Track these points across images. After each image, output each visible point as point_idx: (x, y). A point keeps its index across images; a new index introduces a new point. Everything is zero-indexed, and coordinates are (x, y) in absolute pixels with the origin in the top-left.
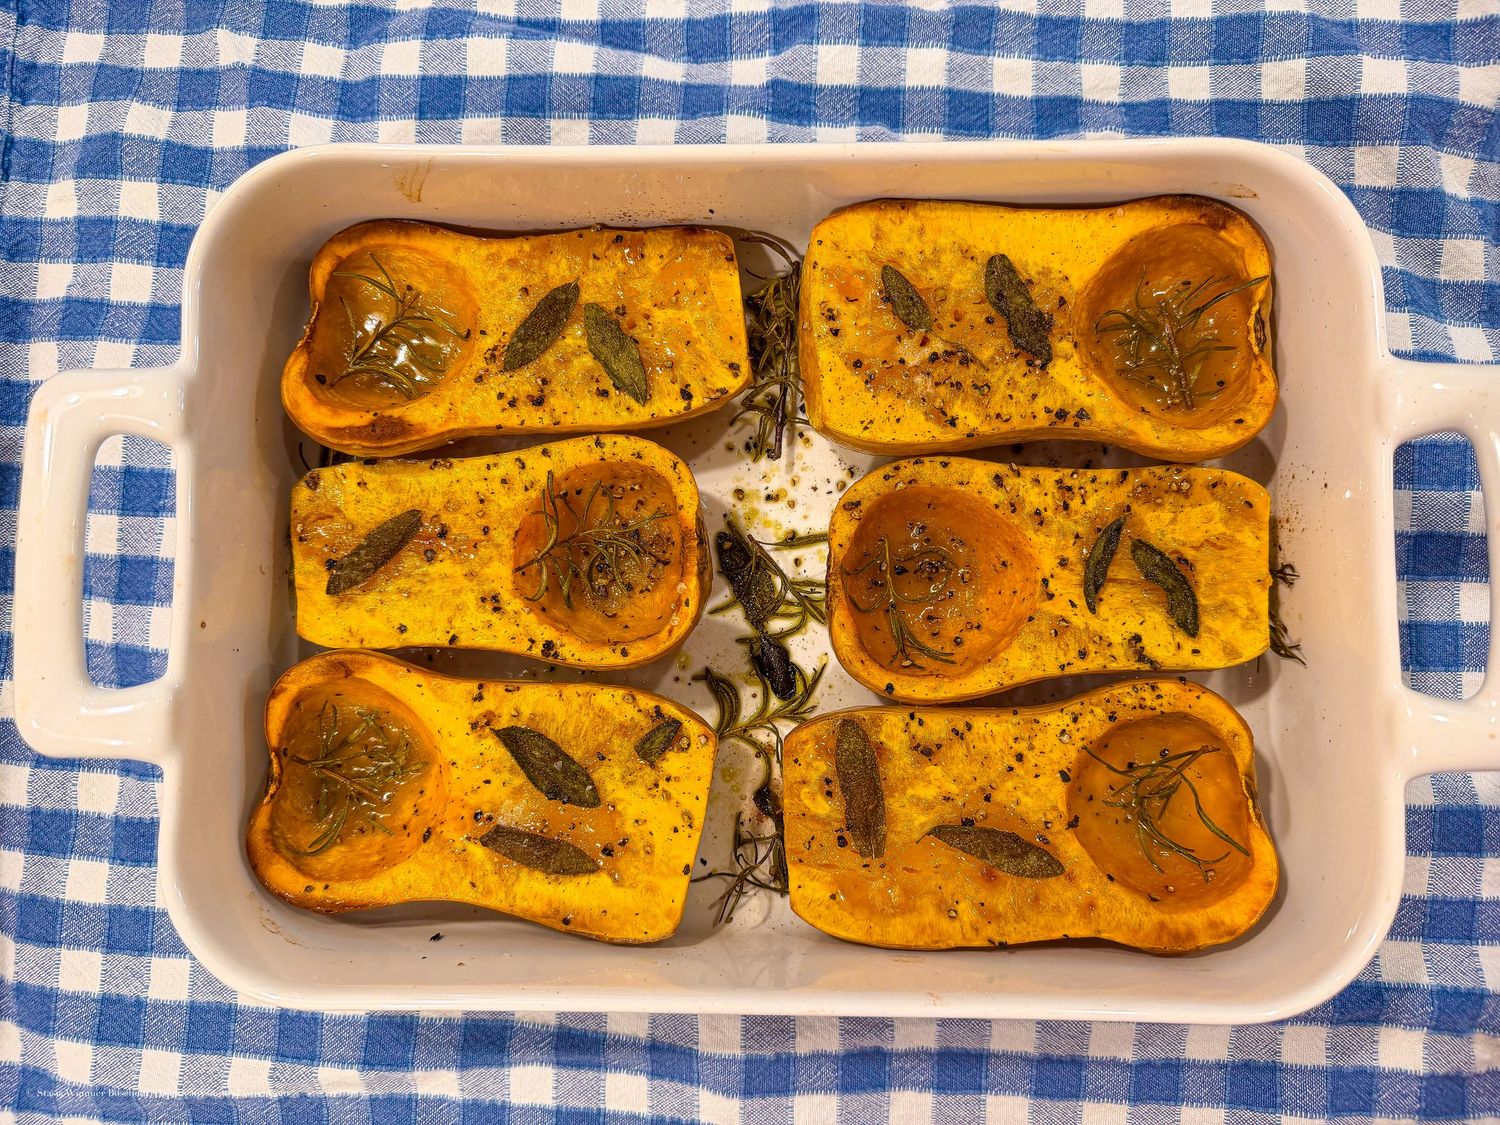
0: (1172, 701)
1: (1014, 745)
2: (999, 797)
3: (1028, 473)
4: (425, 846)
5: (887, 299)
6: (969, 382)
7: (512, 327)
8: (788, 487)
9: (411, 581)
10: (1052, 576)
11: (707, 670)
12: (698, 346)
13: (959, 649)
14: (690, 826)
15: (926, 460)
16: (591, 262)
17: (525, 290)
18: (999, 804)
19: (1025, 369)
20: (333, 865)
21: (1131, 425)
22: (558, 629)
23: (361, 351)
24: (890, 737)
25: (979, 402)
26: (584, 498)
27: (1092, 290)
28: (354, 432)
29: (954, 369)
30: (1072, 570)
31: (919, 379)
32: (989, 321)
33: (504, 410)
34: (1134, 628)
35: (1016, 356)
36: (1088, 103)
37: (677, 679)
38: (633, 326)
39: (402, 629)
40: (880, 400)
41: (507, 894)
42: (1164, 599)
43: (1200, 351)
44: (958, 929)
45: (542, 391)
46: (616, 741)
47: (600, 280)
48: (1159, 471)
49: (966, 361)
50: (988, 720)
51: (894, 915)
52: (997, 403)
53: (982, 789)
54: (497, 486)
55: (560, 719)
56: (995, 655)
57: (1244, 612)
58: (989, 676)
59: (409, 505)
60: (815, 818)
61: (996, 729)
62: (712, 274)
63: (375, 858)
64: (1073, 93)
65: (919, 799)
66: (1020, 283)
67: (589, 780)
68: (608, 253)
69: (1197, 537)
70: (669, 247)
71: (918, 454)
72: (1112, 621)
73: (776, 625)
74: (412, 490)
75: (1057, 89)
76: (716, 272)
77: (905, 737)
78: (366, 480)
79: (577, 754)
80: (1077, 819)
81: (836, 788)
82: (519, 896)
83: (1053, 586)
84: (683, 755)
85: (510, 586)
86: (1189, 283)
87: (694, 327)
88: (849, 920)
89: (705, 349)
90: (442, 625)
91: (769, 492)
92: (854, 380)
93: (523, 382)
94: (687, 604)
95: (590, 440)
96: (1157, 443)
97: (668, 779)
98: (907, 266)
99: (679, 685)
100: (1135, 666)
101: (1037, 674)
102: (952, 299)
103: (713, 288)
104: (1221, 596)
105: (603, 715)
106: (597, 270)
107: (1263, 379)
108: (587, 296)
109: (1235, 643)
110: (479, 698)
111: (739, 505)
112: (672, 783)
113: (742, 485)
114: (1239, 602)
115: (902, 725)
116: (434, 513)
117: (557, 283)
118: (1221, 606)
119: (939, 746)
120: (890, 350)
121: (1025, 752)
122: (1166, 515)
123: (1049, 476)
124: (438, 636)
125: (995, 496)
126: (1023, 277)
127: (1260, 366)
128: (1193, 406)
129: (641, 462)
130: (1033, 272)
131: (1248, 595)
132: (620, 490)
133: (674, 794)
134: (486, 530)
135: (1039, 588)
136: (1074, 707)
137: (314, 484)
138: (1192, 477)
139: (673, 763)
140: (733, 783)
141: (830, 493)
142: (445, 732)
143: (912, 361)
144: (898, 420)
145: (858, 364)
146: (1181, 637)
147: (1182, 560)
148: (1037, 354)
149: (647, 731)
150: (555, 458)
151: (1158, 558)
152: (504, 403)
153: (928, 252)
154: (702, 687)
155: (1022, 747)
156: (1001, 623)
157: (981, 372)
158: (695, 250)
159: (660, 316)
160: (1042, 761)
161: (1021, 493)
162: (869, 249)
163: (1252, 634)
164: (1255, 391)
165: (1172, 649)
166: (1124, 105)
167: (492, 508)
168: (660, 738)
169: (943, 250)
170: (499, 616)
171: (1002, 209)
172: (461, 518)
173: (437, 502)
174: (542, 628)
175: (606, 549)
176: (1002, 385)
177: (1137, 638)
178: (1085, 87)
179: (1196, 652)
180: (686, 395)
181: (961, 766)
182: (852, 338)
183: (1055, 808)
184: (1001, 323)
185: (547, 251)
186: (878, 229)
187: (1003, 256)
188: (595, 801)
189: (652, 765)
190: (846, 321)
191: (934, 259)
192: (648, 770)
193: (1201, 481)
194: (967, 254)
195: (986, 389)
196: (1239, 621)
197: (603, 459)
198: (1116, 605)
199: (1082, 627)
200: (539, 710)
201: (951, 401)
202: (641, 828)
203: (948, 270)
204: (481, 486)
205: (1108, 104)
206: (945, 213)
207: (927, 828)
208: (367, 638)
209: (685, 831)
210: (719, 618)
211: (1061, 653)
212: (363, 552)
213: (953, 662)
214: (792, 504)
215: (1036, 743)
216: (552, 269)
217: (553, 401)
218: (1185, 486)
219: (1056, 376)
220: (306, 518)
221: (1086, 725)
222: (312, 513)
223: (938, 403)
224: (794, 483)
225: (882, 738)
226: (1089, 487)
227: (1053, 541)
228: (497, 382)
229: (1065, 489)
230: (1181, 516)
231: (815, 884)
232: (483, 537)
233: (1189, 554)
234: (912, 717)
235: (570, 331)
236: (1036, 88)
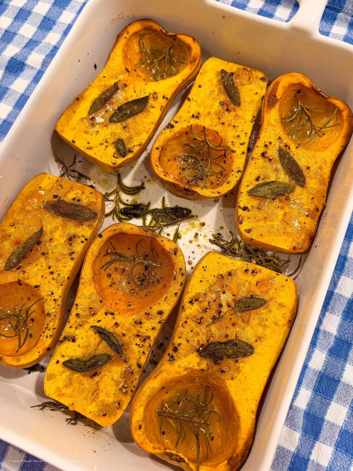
0: (43, 341)
1: (57, 273)
2: (42, 259)
3: (158, 326)
4: (124, 68)
5: (252, 296)
6: (205, 316)
7: (295, 158)
8: (198, 243)
9: (215, 96)
10: (114, 318)
11: (144, 188)
12: (263, 222)
13: (106, 274)
14: (87, 148)
15: (181, 288)
16: (312, 196)
17: (308, 168)
18: (39, 257)
19: (201, 342)
20: (133, 45)
21: (159, 378)
22: (177, 133)
23: (306, 111)
24: (83, 230)
25: (195, 316)
26: (222, 164)
27: (224, 389)
28: (275, 90)
29: (213, 312)
30: (112, 327)
31: (214, 296)
32: (227, 336)
33: (265, 142)
34: (79, 341)
35: (208, 341)
36: (314, 443)
37: (146, 177)
38: (280, 201)
39: (200, 86)
40: (212, 278)
41: (96, 86)
42: (84, 359)
43: (181, 430)
44: (7, 225)
45: (267, 158)
46: (127, 134)
47: (303, 197)
48: (135, 383)
49: (214, 318)
50: (71, 267)
51: (23, 205)
52: (192, 324)
53: (47, 253)
54: (238, 134)
55: (144, 120)
56: (94, 281)
57: (64, 391)
58: (87, 275)
59: (243, 104)
60: (69, 191)
61: (67, 269)
62: (290, 239)
63: (129, 57)
64: (321, 438)
65: (56, 230)
66: (238, 356)
67: (119, 121)
68: (313, 204)
69: (102, 386)
70: (308, 228)
71: (185, 285)
72: (85, 334)
73: (149, 218)
74: (248, 107)
75: (325, 431)
76: (291, 241)
77: (80, 234)
78: (257, 95)
79: (129, 121)
80: (21, 285)
81: (75, 202)
82: (94, 89)
83: (110, 316)
84: (112, 154)
85: (200, 124)
86: (212, 440)
87: (271, 223)
88: (30, 190)
89: (261, 224)
90: (195, 98)
91: (199, 235)
92: (224, 271)
93: (273, 152)
94: (165, 175)
95: (242, 169)
96: (147, 386)
97: (106, 146)
98: (263, 311)
99: (143, 177)
100: (64, 334)
101: (79, 294)
102: (242, 324)
103: (284, 237)
104: (75, 384)
105: (139, 134)
106: (308, 197)
107: (154, 448)
108: (298, 189)
109: (54, 380)
110: (164, 97)
111: (199, 223)
112: (105, 147)
113: (205, 227)
114: (69, 391)
115: (85, 235)
116: (236, 110)
117: (307, 180)
118: (71, 382)
119: (71, 244)
120: (230, 290)
121: (53, 276)
122: (116, 377)
123: (153, 335)
124: (192, 96)
125: (155, 309)
126: (240, 359)
127: (160, 449)
128: (159, 415)
129: (226, 183)
130: (241, 365)
131: (70, 396)
132: (220, 177)
133: (100, 147)
134: (223, 124)
135: (111, 311)
136: (59, 302)
137: (262, 79)
138: (127, 396)
139: (111, 150)
140: (101, 181)
141: (189, 257)
142: (158, 85)
143: (223, 297)
144: (201, 281)
145: (230, 274)
146: (66, 359)
147: (95, 375)
148: (205, 349)
149: (126, 145)
150: (240, 156)
151: (101, 364)
152: (267, 143)
153: (267, 323)
154: (139, 184)
155: (55, 276)
156: (108, 294)
157: (207, 324)
158: (303, 237)
159: (281, 213)
160: (47, 281)
161: (151, 320)
162: (276, 299)
163: (54, 390)
164: (151, 442)
165: (63, 353)
166: (308, 460)
167: (231, 128)
168: (121, 148)
169: (264, 330)
170: (190, 116)
171: (274, 364)
172: (231, 118)
173: (240, 113)
174: (180, 128)
175: (201, 166)
176: (198, 330)
177: (74, 341)
178: (322, 444)
179: (58, 362)
180: (245, 209)
181: (60, 250)
182: (241, 277)
183: (28, 278)
184: (224, 340)
185: (322, 182)
186: (284, 306)
187: (252, 353)
188: (111, 121)
189: (113, 143)
190: (249, 277)
191: (261, 324)
192: (113, 141)
193: (124, 399)
194: (259, 339)
195: (199, 321)
196: (61, 387)
197: (232, 171)
198: (91, 339)
199: (89, 321)
200: (150, 114)
201: (200, 306)
202: (95, 132)
203: (255, 328)
204: (240, 128)
205: (311, 452)
206: (281, 338)
207: (44, 229)
208: (202, 76)
209: (87, 146)
210: (161, 200)
211: (82, 307)
212: (232, 83)
213: (101, 268)
214: (191, 242)
215: (54, 282)
216: (314, 181)
217: (261, 160)
218: (124, 390)
219: (192, 355)
220: (251, 73)
221: (51, 304)
222: (252, 75)
223: (201, 299)
224: (199, 246)
225: (84, 226)
226: (142, 350)
227: (127, 325)
228: (277, 145)
229: (146, 338)
230: (113, 383)
231: (48, 183)
232: (221, 122)
233: (97, 379)
234: (86, 239)
235: (287, 177)
236: (329, 422)
